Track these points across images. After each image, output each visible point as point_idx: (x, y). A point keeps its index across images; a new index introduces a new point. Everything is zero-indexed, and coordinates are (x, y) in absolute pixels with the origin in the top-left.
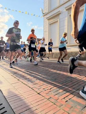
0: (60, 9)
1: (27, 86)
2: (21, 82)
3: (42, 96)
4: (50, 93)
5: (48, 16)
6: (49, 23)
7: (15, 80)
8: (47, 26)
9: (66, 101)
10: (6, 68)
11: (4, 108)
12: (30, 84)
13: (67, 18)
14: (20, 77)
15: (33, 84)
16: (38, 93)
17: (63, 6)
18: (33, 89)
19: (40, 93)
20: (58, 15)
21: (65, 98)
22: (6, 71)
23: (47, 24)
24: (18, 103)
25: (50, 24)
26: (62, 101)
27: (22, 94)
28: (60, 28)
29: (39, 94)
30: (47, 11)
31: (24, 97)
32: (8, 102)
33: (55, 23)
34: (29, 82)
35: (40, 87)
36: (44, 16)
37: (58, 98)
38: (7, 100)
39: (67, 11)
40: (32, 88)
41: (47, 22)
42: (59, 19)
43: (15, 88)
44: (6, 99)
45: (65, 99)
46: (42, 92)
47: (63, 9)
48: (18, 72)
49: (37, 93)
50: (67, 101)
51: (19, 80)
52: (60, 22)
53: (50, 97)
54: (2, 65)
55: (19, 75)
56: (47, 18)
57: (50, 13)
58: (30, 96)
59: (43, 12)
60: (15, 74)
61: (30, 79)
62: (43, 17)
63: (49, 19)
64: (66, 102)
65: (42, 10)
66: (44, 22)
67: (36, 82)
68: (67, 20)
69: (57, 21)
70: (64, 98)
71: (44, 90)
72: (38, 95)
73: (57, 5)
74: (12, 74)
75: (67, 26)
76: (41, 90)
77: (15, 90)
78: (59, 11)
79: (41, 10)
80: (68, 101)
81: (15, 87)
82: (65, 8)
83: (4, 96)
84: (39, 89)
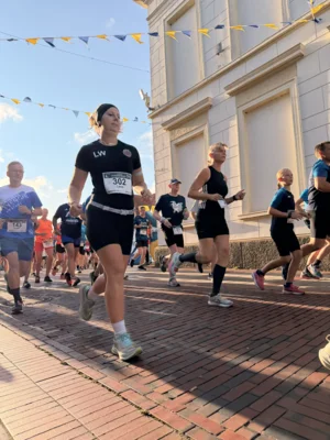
0: (209, 93)
1: (100, 387)
2: (75, 372)
3: (161, 424)
4: (192, 407)
5: (167, 117)
6: (175, 142)
7: (53, 365)
8: (168, 152)
9: (253, 435)
12: (111, 380)
13: (235, 122)
14: (65, 348)
15: (121, 377)
16: (144, 410)
17: (217, 82)
18: (122, 395)
19: (151, 412)
20: (203, 112)
22: (13, 329)
23: (169, 145)
25: (178, 145)
26: (238, 436)
27: (82, 422)
29: (146, 414)
30: (164, 101)
31: (89, 432)
33: (193, 138)
34: (105, 371)
35: (150, 388)
36: (153, 117)
37: (226, 424)
39: (234, 98)
40: (118, 395)
41: (166, 137)
42: (206, 128)
43: (50, 400)
45: (249, 426)
46: (160, 408)
47: (219, 93)
49: (138, 413)
50: (259, 435)
51: (66, 364)
52: (210, 137)
53: (189, 425)
55: (65, 342)
56: (163, 125)
57: (175, 107)
58: (113, 426)
59: (148, 105)
60: (51, 342)
61: (109, 359)
62: (150, 121)
63: (173, 127)
64: (253, 439)
65: (146, 97)
66: (155, 137)
67: (133, 366)
68: (236, 128)
69: (202, 134)
70: (246, 425)
71: (165, 398)
72: (147, 419)
73: (199, 78)
74: (38, 343)
75: (237, 148)
76: (156, 398)
77: (55, 404)
78: (206, 100)
79: (142, 97)
80: (263, 433)
81: (51, 394)
82: (227, 88)
83: (10, 435)
84: (148, 396)
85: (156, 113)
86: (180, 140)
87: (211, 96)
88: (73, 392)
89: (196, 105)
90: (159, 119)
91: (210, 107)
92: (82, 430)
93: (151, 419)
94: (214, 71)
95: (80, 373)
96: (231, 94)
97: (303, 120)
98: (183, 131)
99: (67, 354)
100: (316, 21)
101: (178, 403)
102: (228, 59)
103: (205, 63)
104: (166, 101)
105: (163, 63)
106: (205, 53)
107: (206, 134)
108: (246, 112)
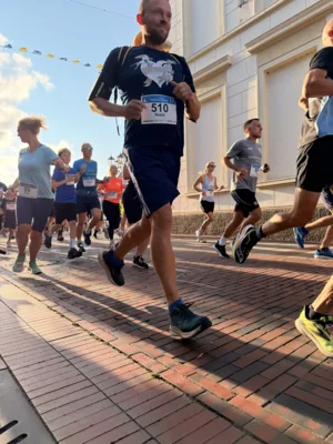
0: (228, 51)
1: (111, 349)
2: (86, 333)
3: (171, 387)
4: (202, 372)
7: (65, 326)
9: (263, 402)
11: (24, 436)
12: (122, 342)
13: (255, 83)
14: (81, 311)
15: (133, 339)
16: (155, 373)
17: (237, 38)
18: (134, 357)
19: (162, 375)
20: (220, 71)
22: (31, 293)
24: (76, 416)
26: (248, 402)
27: (94, 381)
28: (228, 118)
29: (157, 377)
31: (100, 391)
32: (37, 412)
33: (210, 100)
34: (117, 334)
35: (160, 352)
37: (234, 391)
38: (32, 405)
39: (255, 57)
40: (129, 357)
42: (224, 88)
43: (63, 359)
44: (30, 400)
45: (260, 393)
46: (171, 371)
47: (238, 50)
49: (149, 375)
50: (270, 402)
51: (78, 325)
52: (228, 98)
53: (200, 389)
55: (78, 303)
60: (62, 303)
61: (120, 322)
64: (263, 406)
67: (144, 329)
68: (256, 89)
69: (219, 95)
70: (257, 391)
71: (176, 362)
72: (156, 381)
73: (218, 35)
74: (51, 304)
75: (256, 110)
76: (167, 361)
77: (67, 363)
78: (225, 58)
81: (63, 353)
82: (248, 45)
83: (23, 391)
84: (159, 360)
87: (230, 54)
89: (214, 64)
91: (230, 65)
92: (94, 389)
93: (162, 381)
94: (235, 26)
95: (92, 335)
96: (252, 52)
99: (79, 315)
101: (188, 367)
102: (251, 12)
103: (226, 16)
105: (181, 16)
106: (226, 5)
107: (224, 96)
108: (268, 73)
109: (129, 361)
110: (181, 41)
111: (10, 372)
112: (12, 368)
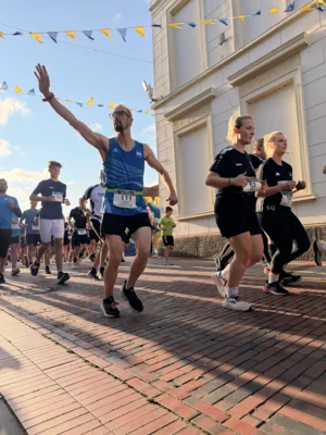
0: (212, 84)
1: (106, 375)
2: (81, 360)
3: (166, 411)
4: (196, 395)
5: (170, 108)
6: (178, 133)
7: (60, 353)
8: (171, 143)
9: (258, 422)
10: (19, 308)
12: (117, 367)
13: (238, 112)
14: (75, 338)
15: (123, 364)
16: (150, 397)
17: (219, 73)
18: (128, 383)
19: (156, 400)
20: (206, 102)
21: (253, 411)
22: (22, 318)
23: (171, 135)
25: (181, 136)
26: (243, 423)
27: (89, 408)
28: (215, 146)
29: (152, 402)
30: (167, 92)
31: (96, 418)
33: (196, 129)
34: (111, 360)
35: (155, 376)
36: (156, 108)
37: (228, 412)
39: (237, 88)
40: (124, 382)
41: (169, 128)
42: (209, 118)
43: (57, 387)
45: (254, 414)
46: (165, 395)
47: (222, 83)
48: (68, 322)
49: (144, 400)
50: (264, 422)
51: (73, 352)
52: (213, 127)
53: (195, 413)
54: (5, 298)
55: (71, 331)
56: (166, 116)
57: (179, 97)
58: (118, 413)
59: (151, 95)
60: (58, 330)
61: (115, 348)
62: (153, 112)
63: (175, 118)
64: (258, 427)
65: (149, 88)
66: (158, 128)
67: (138, 355)
69: (205, 125)
71: (170, 385)
72: (152, 405)
73: (203, 69)
74: (45, 331)
76: (161, 386)
77: (62, 391)
78: (209, 90)
79: (145, 88)
80: (268, 421)
81: (58, 381)
82: (230, 79)
84: (153, 384)
85: (159, 104)
86: (183, 131)
87: (214, 86)
88: (78, 380)
89: (199, 96)
90: (161, 110)
92: (89, 417)
93: (157, 406)
94: (217, 61)
95: (86, 361)
96: (234, 85)
97: (306, 110)
98: (186, 122)
99: (73, 342)
100: (320, 9)
101: (183, 390)
102: (231, 49)
103: (208, 53)
104: (168, 92)
105: (166, 54)
106: (207, 44)
107: (209, 125)
108: (250, 103)
109: (124, 387)
110: (168, 76)
111: (5, 402)
112: (6, 398)
